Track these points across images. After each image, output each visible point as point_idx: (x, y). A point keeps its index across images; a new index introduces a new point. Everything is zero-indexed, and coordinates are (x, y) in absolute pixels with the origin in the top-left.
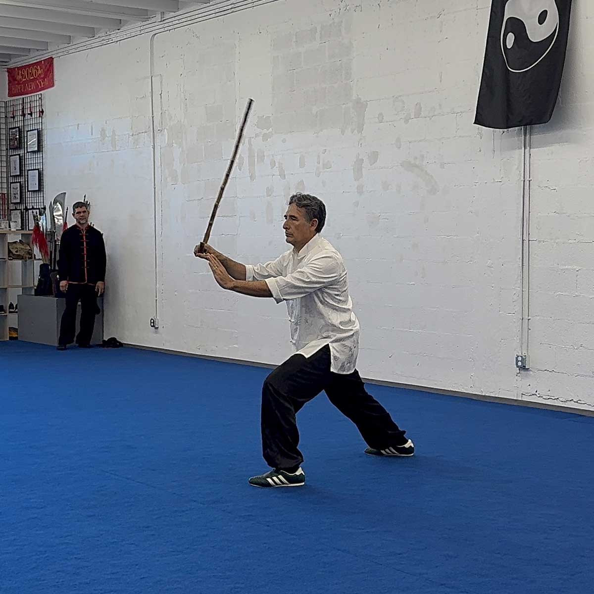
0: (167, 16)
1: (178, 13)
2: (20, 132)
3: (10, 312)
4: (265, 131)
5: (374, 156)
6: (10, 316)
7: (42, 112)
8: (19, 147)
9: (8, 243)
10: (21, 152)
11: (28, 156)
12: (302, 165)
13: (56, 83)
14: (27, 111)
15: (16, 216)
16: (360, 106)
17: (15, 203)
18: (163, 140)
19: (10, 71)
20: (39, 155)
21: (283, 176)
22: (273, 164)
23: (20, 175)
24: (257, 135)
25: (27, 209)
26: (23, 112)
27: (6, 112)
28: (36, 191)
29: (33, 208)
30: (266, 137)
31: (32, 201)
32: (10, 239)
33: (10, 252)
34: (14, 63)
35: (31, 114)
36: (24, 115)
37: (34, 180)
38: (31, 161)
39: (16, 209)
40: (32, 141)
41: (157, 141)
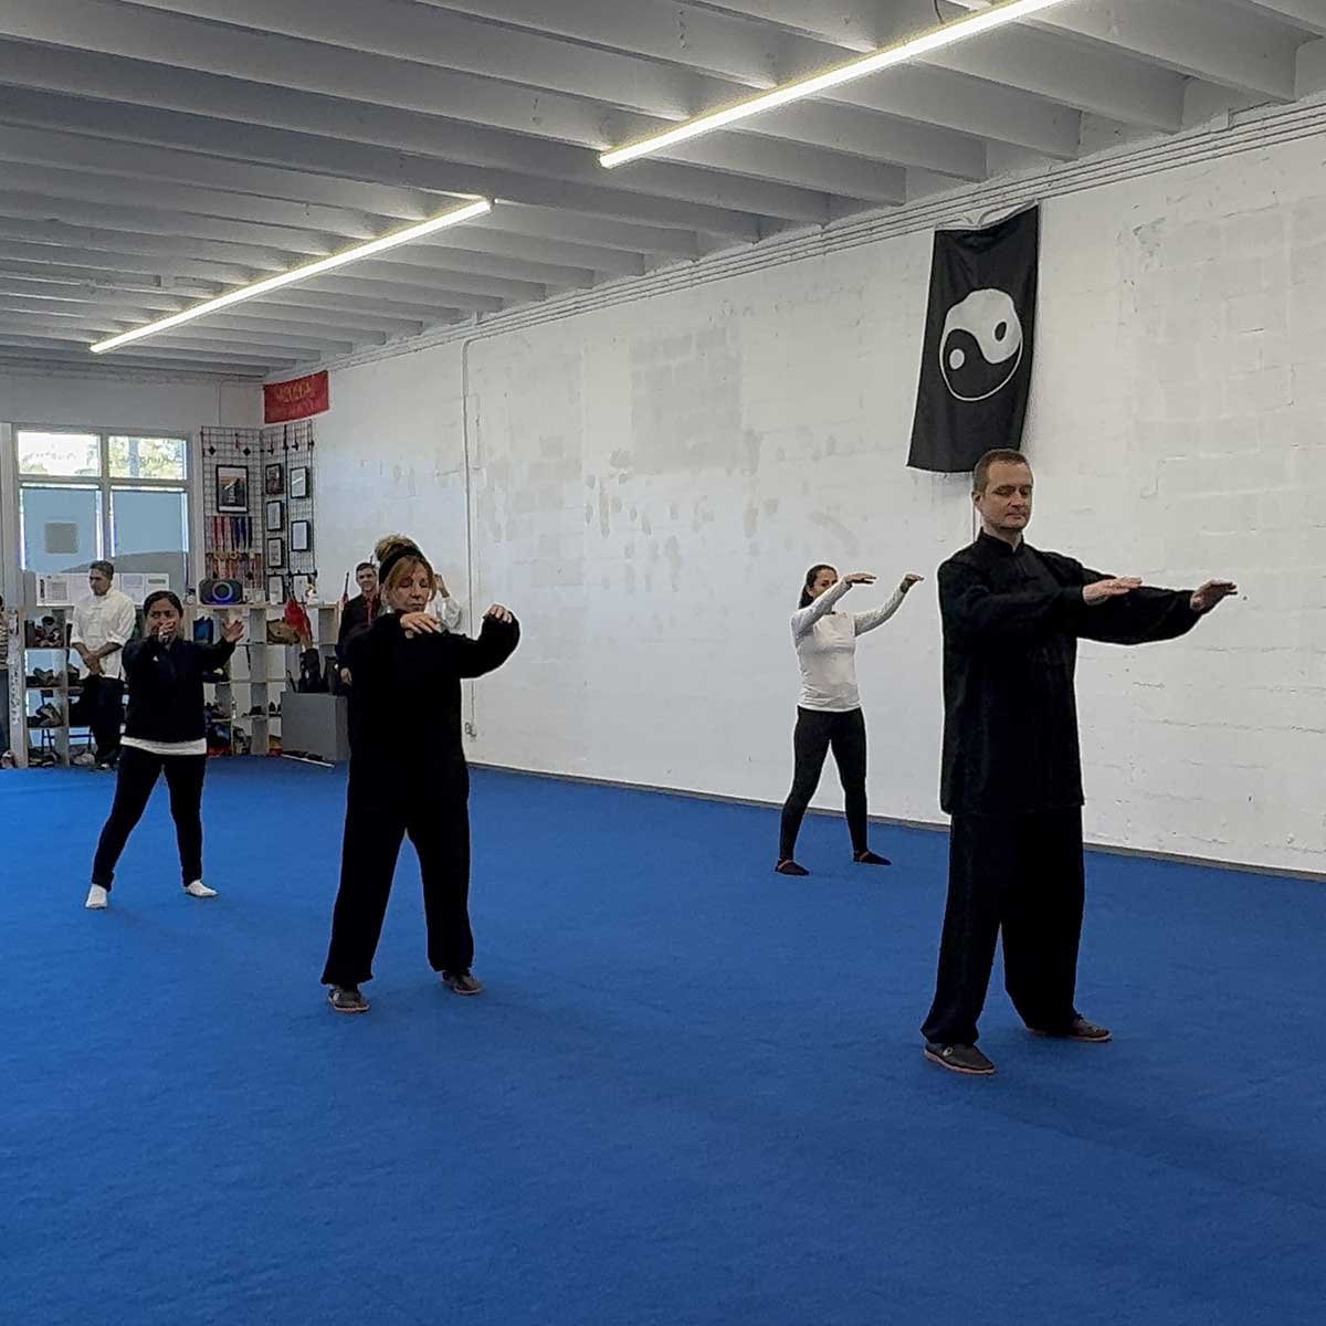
0: (484, 318)
1: (500, 314)
2: (281, 471)
3: (271, 716)
4: (623, 471)
5: (772, 506)
6: (272, 721)
7: (312, 443)
8: (280, 491)
9: (268, 622)
10: (282, 498)
11: (293, 503)
12: (674, 515)
13: (331, 404)
14: (291, 443)
15: (276, 585)
16: (752, 438)
17: (273, 567)
18: (480, 481)
19: (267, 389)
20: (309, 501)
21: (647, 531)
22: (634, 514)
23: (281, 530)
24: (612, 476)
25: (290, 575)
26: (285, 443)
27: (262, 444)
28: (303, 550)
29: (299, 574)
30: (623, 478)
31: (298, 561)
32: (270, 616)
33: (269, 632)
34: (273, 378)
35: (296, 447)
36: (286, 448)
37: (301, 535)
38: (296, 509)
39: (275, 575)
40: (297, 482)
41: (473, 485)
